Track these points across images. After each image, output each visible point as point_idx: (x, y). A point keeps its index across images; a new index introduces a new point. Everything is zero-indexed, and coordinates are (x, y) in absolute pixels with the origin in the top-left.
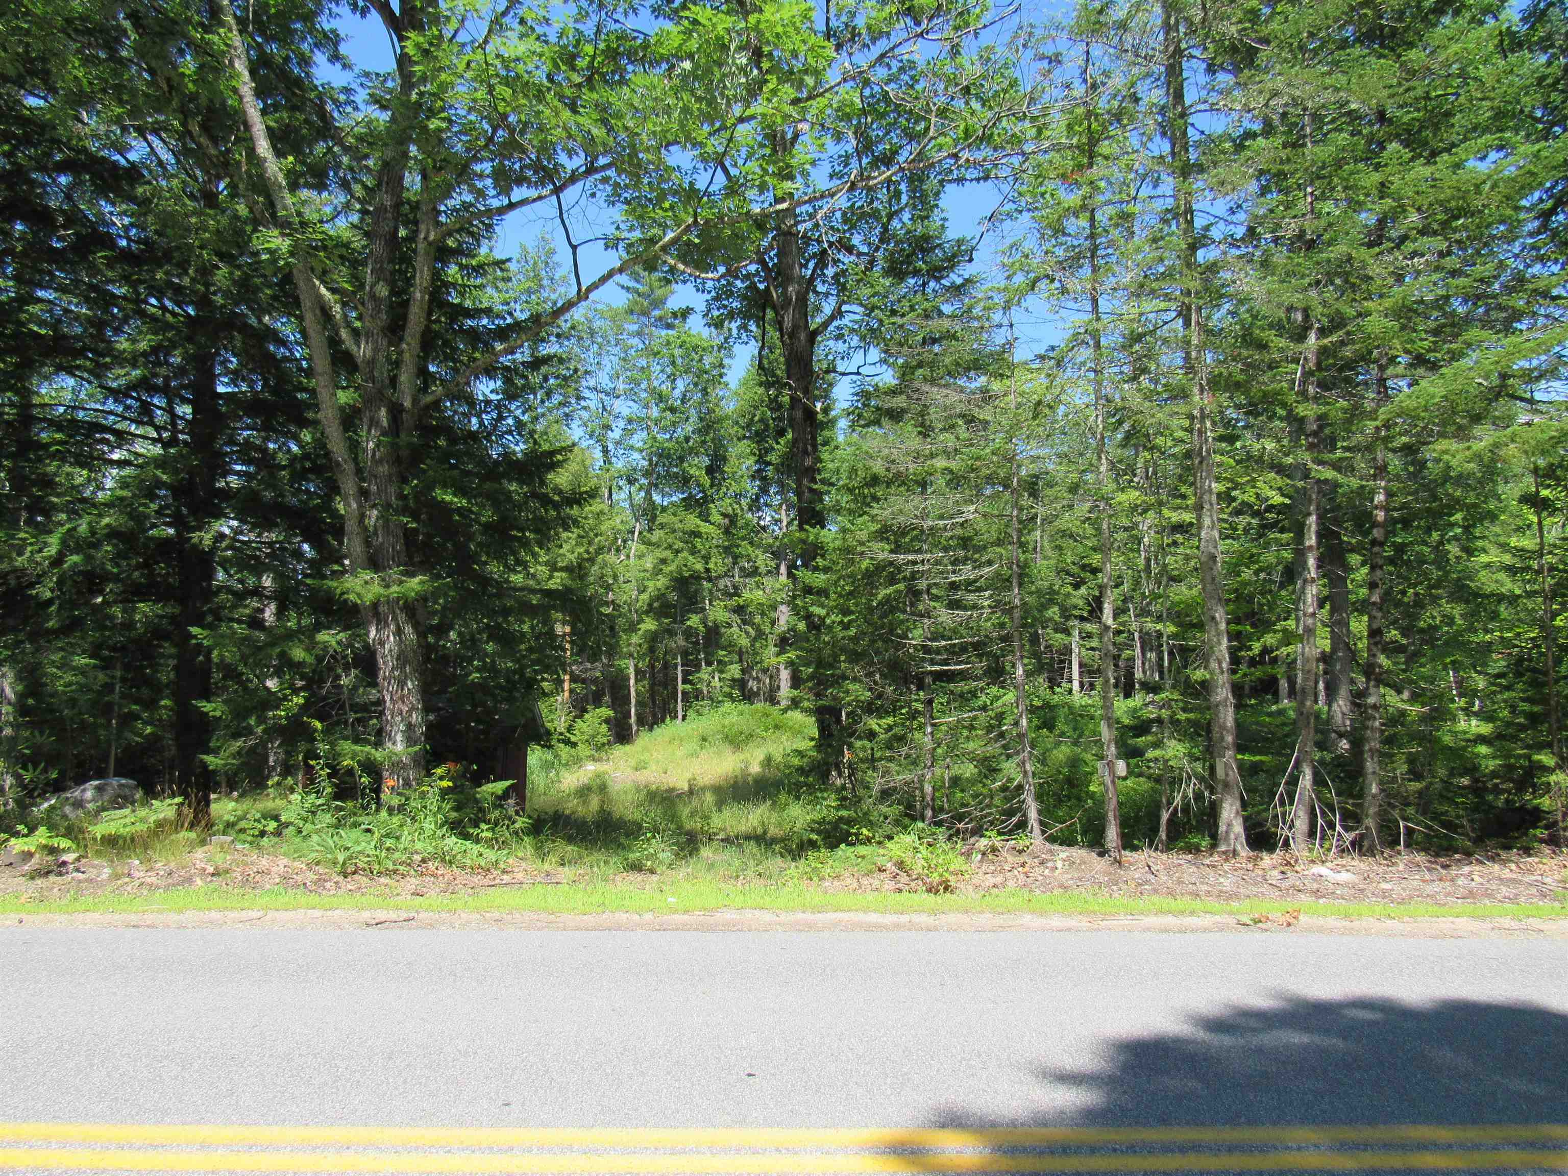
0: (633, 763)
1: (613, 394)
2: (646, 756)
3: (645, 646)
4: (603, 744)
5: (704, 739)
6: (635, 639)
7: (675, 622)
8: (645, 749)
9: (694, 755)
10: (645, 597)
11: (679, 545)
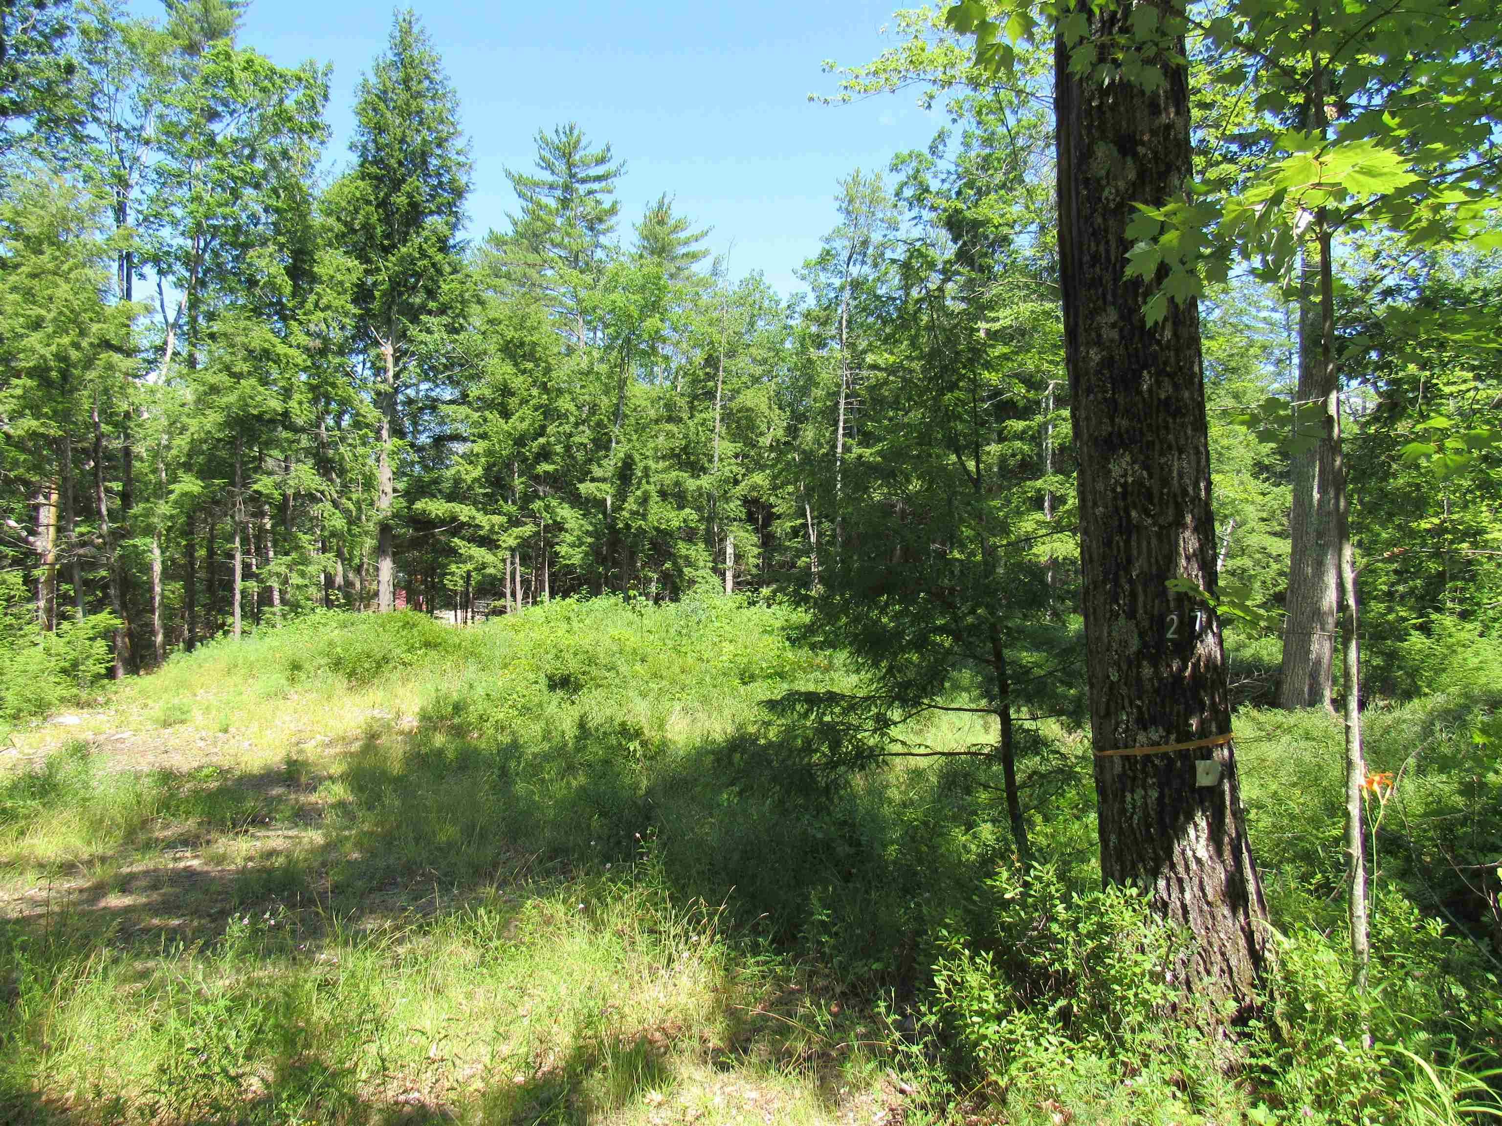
0: (157, 710)
1: (135, 135)
2: (184, 699)
3: (182, 520)
4: (98, 677)
5: (296, 667)
6: (164, 508)
7: (233, 484)
8: (182, 684)
9: (280, 694)
10: (182, 443)
11: (242, 367)
